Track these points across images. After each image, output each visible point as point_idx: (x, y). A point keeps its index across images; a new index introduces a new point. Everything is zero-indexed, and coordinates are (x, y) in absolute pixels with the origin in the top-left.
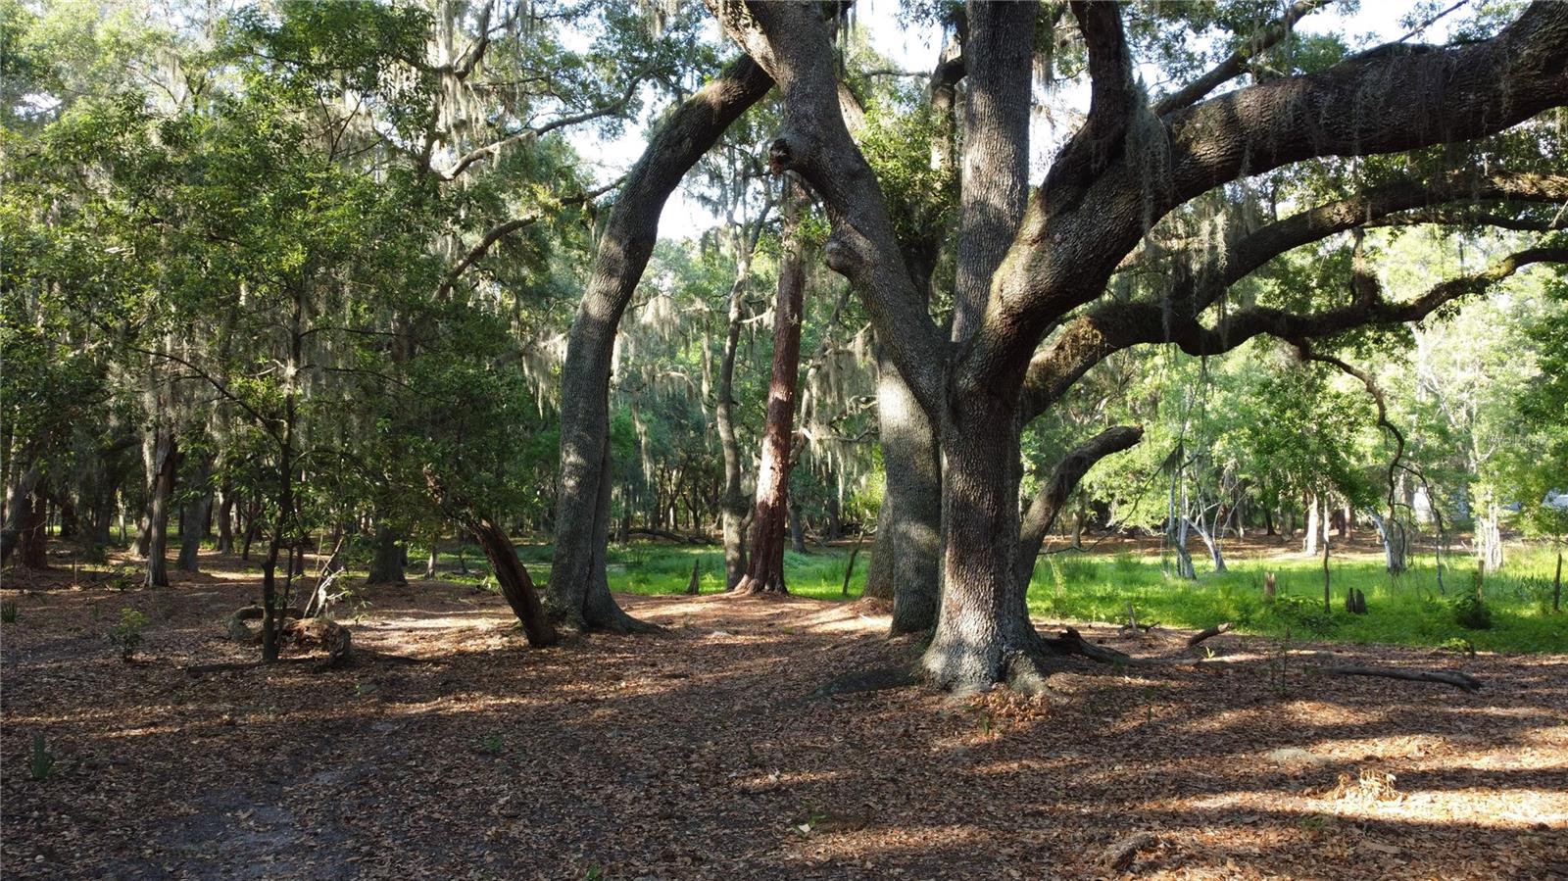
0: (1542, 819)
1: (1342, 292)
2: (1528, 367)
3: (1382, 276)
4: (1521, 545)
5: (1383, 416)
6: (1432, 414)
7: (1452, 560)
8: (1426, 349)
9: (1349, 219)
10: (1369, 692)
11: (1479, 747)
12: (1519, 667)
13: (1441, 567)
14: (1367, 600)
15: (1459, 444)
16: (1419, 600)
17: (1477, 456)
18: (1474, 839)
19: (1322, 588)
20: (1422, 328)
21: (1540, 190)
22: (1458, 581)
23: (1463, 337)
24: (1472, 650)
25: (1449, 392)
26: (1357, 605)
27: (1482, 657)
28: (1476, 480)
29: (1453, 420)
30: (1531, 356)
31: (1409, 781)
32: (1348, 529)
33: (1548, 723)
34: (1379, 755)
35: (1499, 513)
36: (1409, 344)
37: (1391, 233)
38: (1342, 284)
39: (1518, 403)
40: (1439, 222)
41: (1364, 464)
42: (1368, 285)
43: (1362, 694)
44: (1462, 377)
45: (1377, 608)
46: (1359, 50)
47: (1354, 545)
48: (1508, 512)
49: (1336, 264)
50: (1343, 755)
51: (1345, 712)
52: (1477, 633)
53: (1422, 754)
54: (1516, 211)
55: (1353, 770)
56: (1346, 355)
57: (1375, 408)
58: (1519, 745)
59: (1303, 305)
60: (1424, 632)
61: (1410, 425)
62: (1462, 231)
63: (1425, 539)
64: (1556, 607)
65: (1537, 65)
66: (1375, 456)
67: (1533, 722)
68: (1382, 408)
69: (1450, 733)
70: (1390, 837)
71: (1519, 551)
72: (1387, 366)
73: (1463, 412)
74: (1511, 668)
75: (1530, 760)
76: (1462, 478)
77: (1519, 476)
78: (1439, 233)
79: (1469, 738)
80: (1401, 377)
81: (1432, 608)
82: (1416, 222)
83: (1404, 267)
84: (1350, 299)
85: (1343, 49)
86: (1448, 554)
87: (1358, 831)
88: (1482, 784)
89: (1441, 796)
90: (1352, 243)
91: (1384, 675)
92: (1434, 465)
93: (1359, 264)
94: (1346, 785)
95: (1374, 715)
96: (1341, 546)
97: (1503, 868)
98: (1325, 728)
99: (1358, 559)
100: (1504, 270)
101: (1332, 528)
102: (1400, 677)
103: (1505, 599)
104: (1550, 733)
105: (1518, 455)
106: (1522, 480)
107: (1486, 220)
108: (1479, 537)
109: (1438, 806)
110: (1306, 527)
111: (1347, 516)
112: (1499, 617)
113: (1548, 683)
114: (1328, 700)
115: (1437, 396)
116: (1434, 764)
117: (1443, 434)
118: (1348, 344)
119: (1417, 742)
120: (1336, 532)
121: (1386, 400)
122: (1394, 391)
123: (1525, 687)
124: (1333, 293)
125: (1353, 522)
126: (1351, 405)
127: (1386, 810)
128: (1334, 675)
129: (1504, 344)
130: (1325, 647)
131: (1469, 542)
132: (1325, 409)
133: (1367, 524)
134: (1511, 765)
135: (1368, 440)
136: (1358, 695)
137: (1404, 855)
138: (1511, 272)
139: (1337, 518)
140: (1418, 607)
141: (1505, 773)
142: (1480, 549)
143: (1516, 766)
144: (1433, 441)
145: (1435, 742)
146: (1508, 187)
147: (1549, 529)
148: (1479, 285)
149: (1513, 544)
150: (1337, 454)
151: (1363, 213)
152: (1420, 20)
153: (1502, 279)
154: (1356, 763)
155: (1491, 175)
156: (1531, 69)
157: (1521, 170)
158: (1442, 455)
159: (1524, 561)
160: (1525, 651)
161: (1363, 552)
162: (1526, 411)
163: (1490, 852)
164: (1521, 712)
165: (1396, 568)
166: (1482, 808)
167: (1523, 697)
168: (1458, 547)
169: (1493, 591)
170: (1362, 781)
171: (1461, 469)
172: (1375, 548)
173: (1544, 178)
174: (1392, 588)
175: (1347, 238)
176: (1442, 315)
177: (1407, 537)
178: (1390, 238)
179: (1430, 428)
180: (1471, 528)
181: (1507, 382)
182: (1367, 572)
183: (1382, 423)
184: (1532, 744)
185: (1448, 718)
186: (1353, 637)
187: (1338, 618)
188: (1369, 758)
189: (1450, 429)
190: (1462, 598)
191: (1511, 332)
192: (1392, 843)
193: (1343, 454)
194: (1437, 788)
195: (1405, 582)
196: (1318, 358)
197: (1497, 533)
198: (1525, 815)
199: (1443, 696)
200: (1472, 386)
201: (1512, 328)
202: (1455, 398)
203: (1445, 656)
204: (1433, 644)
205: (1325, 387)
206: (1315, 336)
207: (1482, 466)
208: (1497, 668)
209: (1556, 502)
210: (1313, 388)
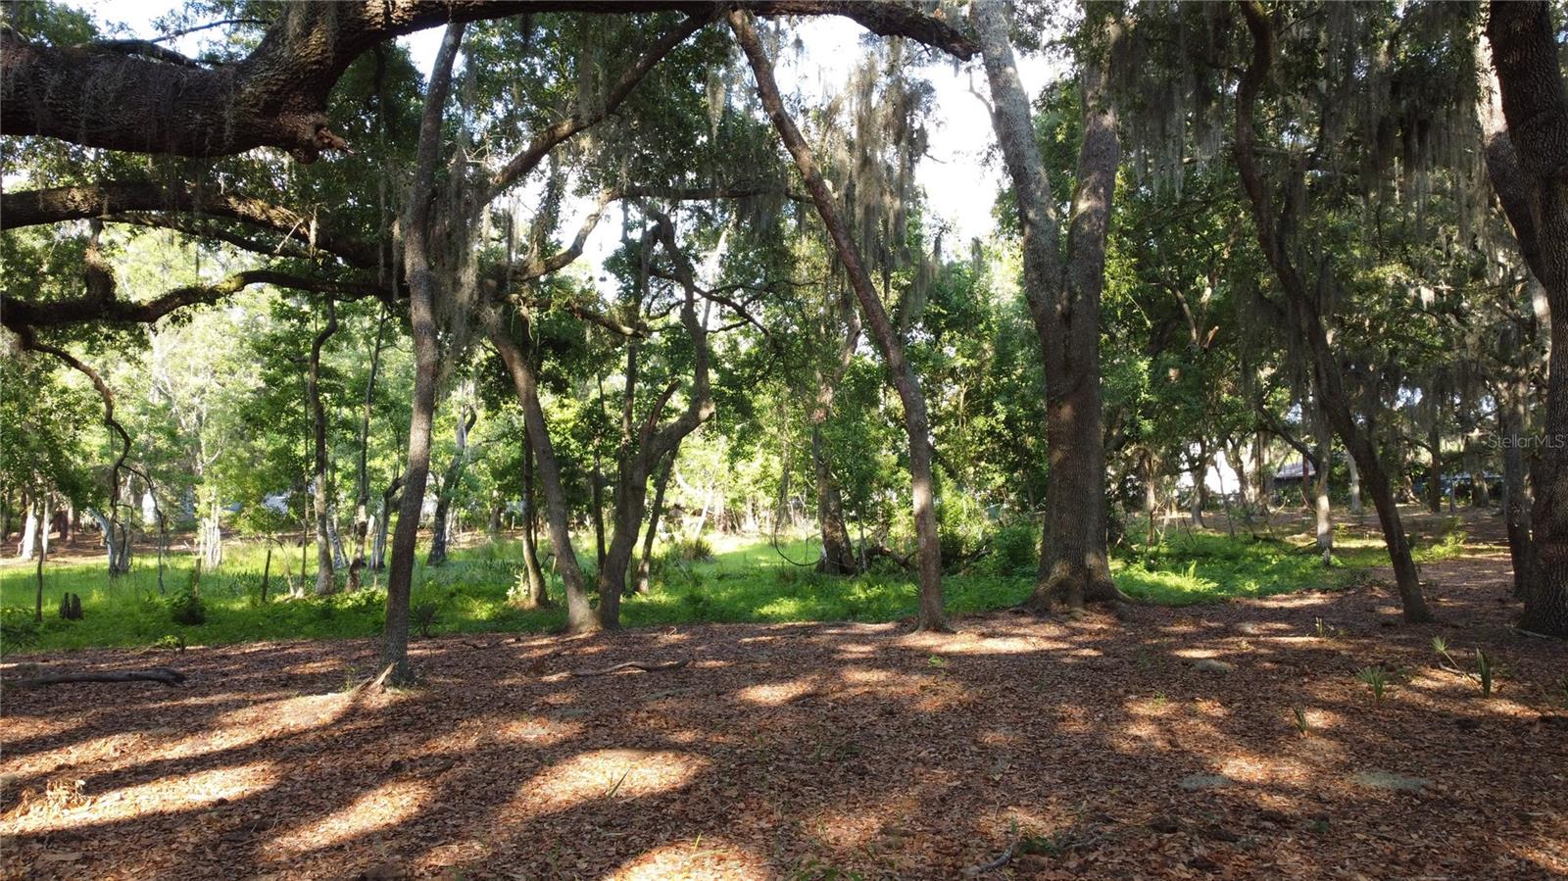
0: (223, 795)
1: (76, 283)
2: (252, 379)
3: (121, 273)
4: (239, 543)
5: (109, 414)
6: (164, 418)
7: (174, 560)
8: (162, 351)
9: (84, 208)
10: (71, 699)
11: (176, 738)
12: (224, 657)
13: (162, 568)
14: (84, 604)
15: (187, 446)
16: (138, 601)
17: (204, 459)
18: (159, 824)
19: (35, 596)
20: (155, 331)
21: (268, 217)
22: (178, 580)
23: (198, 343)
24: (181, 645)
25: (182, 395)
26: (72, 610)
27: (192, 652)
28: (201, 482)
29: (183, 423)
30: (257, 368)
31: (100, 783)
32: (70, 532)
33: (240, 705)
34: (72, 763)
35: (219, 513)
36: (144, 345)
37: (131, 231)
38: (77, 275)
39: (242, 410)
40: (180, 229)
41: (90, 464)
42: (102, 279)
43: (64, 702)
44: (195, 382)
45: (94, 612)
46: (110, 37)
47: (77, 547)
48: (228, 513)
49: (71, 253)
50: (33, 769)
51: (40, 724)
52: (191, 628)
53: (118, 754)
54: (250, 233)
55: (39, 784)
56: (77, 350)
57: (103, 406)
58: (212, 729)
59: (32, 290)
60: (140, 632)
61: (141, 426)
62: (200, 242)
63: (146, 539)
64: (263, 599)
65: (257, 104)
66: (101, 456)
67: (227, 707)
68: (110, 407)
69: (148, 729)
70: (74, 844)
71: (236, 548)
72: (121, 364)
73: (193, 416)
74: (216, 659)
75: (219, 742)
76: (189, 479)
77: (239, 480)
78: (178, 240)
79: (166, 730)
80: (134, 377)
81: (149, 608)
82: (156, 225)
83: (145, 268)
84: (85, 291)
85: (93, 30)
86: (168, 554)
87: (38, 846)
88: (173, 773)
89: (130, 792)
90: (88, 233)
91: (90, 680)
92: (163, 467)
93: (93, 257)
94: (30, 800)
95: (72, 723)
96: (61, 549)
97: (181, 848)
98: (15, 744)
99: (79, 563)
100: (234, 285)
101: (53, 530)
102: (105, 680)
103: (220, 595)
104: (240, 715)
105: (240, 459)
106: (240, 484)
107: (222, 236)
108: (201, 537)
109: (127, 802)
110: (22, 530)
111: (70, 517)
112: (214, 612)
113: (246, 670)
114: (22, 714)
115: (169, 398)
116: (128, 762)
117: (172, 436)
118: (79, 337)
119: (113, 743)
120: (57, 535)
121: (115, 398)
122: (127, 390)
123: (226, 675)
124: (66, 282)
125: (76, 525)
126: (78, 402)
127: (72, 817)
128: (33, 686)
129: (234, 354)
130: (31, 658)
131: (191, 542)
132: (49, 404)
133: (92, 526)
134: (203, 749)
135: (94, 439)
136: (59, 704)
137: (87, 859)
138: (240, 288)
139: (59, 521)
140: (136, 608)
141: (195, 759)
142: (201, 548)
143: (206, 749)
144: (163, 443)
145: (131, 740)
146: (241, 209)
147: (262, 527)
148: (211, 296)
149: (232, 543)
150: (60, 452)
151: (100, 205)
152: (173, 28)
153: (231, 293)
154: (46, 775)
155: (227, 195)
156: (252, 106)
157: (253, 196)
158: (170, 457)
159: (240, 558)
160: (234, 641)
161: (85, 555)
162: (248, 418)
163: (171, 836)
164: (216, 698)
165: (116, 571)
166: (169, 796)
167: (223, 684)
168: (182, 547)
169: (210, 587)
170: (48, 793)
171: (190, 471)
172: (98, 550)
173: (273, 208)
174: (111, 591)
175: (83, 227)
176: (175, 320)
177: (128, 538)
178: (129, 235)
179: (160, 429)
180: (194, 529)
181: (235, 391)
182: (87, 576)
183: (110, 422)
184: (222, 727)
185: (148, 714)
186: (64, 644)
187: (51, 626)
188: (60, 768)
189: (180, 432)
190: (180, 596)
191: (241, 344)
192: (74, 850)
193: (67, 453)
194: (128, 785)
195: (124, 583)
196: (44, 349)
197: (218, 532)
198: (208, 794)
199: (148, 694)
200: (203, 391)
201: (242, 341)
202: (188, 401)
203: (156, 654)
204: (148, 642)
205: (50, 381)
206: (40, 325)
207: (208, 468)
208: (204, 660)
209: (269, 503)
210: (38, 381)
